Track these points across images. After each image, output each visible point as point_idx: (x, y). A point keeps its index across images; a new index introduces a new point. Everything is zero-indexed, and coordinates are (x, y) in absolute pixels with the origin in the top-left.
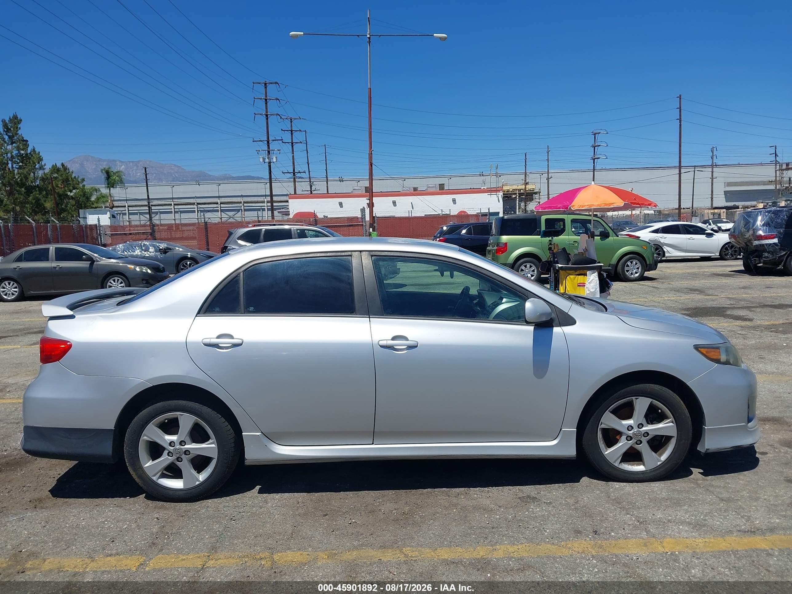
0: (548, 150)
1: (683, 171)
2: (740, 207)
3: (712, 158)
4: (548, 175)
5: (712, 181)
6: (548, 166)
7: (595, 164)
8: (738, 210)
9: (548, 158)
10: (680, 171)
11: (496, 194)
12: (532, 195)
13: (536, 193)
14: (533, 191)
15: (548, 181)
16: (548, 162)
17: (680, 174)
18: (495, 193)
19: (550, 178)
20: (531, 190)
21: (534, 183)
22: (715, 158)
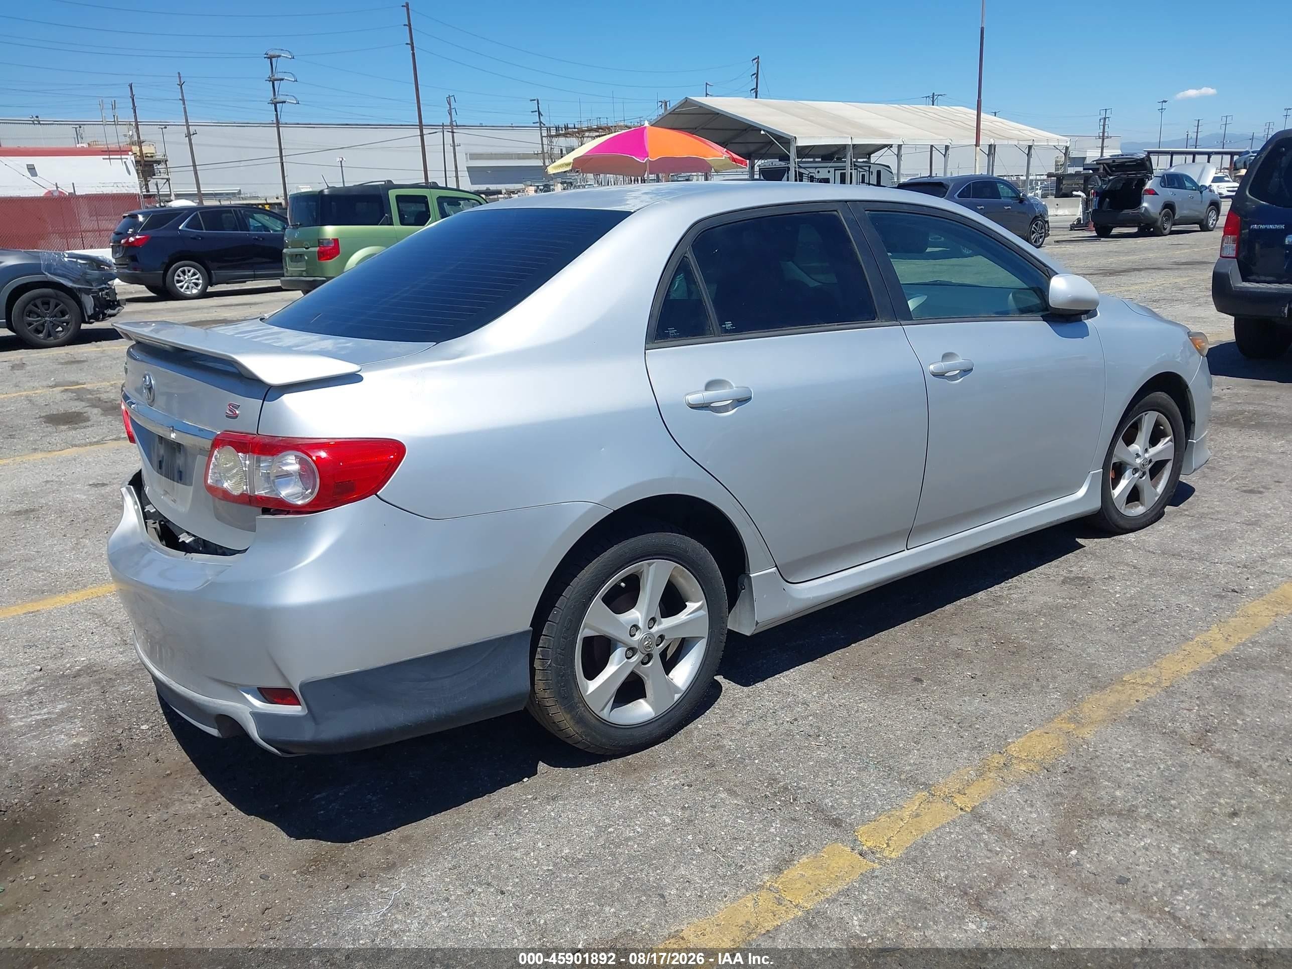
0: (180, 82)
1: (425, 131)
2: (504, 191)
3: (450, 114)
4: (188, 129)
5: (454, 149)
6: (185, 112)
7: (279, 113)
8: (500, 196)
9: (183, 96)
10: (421, 131)
11: (121, 159)
12: (151, 165)
13: (158, 162)
14: (152, 157)
15: (190, 140)
16: (184, 103)
17: (422, 136)
18: (119, 157)
19: (192, 133)
20: (149, 155)
21: (152, 143)
22: (453, 113)
